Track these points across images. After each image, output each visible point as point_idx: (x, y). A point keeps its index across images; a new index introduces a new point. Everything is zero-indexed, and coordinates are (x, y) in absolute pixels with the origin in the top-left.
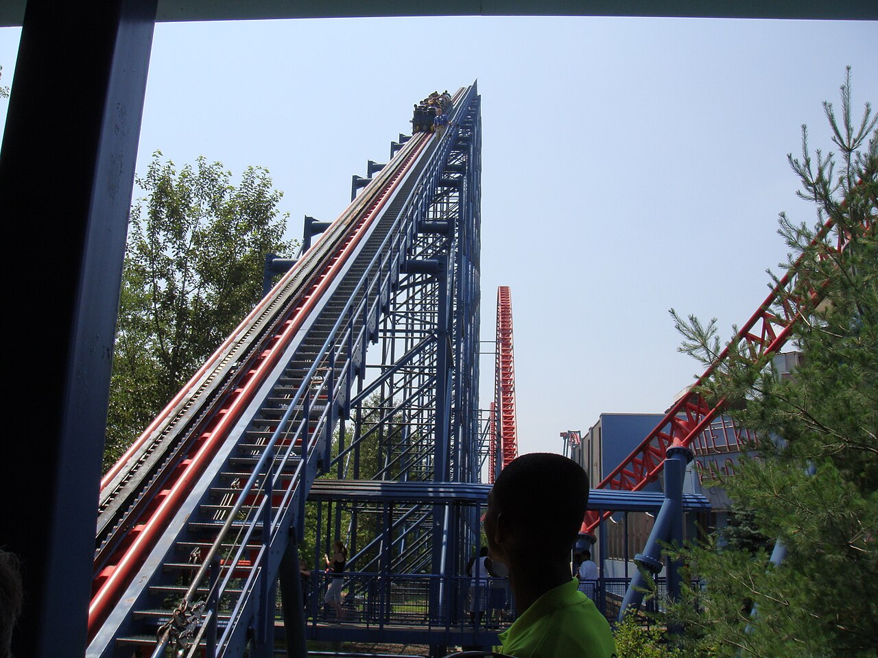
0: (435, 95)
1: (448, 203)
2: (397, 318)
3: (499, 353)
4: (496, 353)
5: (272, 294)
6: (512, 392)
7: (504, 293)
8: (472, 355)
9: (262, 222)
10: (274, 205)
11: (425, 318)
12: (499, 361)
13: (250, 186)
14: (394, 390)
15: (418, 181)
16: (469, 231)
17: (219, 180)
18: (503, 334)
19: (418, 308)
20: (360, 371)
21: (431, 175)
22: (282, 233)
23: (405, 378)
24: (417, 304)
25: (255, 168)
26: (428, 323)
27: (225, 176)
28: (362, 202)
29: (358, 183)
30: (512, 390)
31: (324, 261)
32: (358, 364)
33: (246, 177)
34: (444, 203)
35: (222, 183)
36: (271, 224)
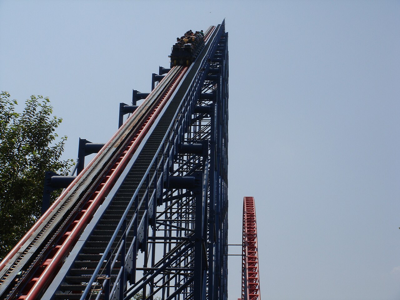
0: (189, 33)
1: (200, 126)
2: (157, 225)
3: (245, 255)
4: (243, 255)
5: (53, 208)
6: (257, 290)
7: (249, 202)
8: (222, 257)
9: (42, 144)
10: (53, 130)
11: (181, 225)
12: (245, 262)
13: (32, 113)
14: (155, 289)
15: (178, 110)
16: (220, 150)
17: (5, 107)
18: (249, 239)
19: (174, 217)
20: (131, 277)
21: (188, 104)
22: (60, 153)
23: (163, 278)
24: (174, 213)
25: (37, 97)
26: (183, 229)
27: (11, 104)
28: (130, 127)
29: (124, 110)
30: (257, 288)
31: (98, 179)
32: (129, 271)
33: (29, 105)
34: (196, 126)
35: (8, 110)
36: (51, 145)
